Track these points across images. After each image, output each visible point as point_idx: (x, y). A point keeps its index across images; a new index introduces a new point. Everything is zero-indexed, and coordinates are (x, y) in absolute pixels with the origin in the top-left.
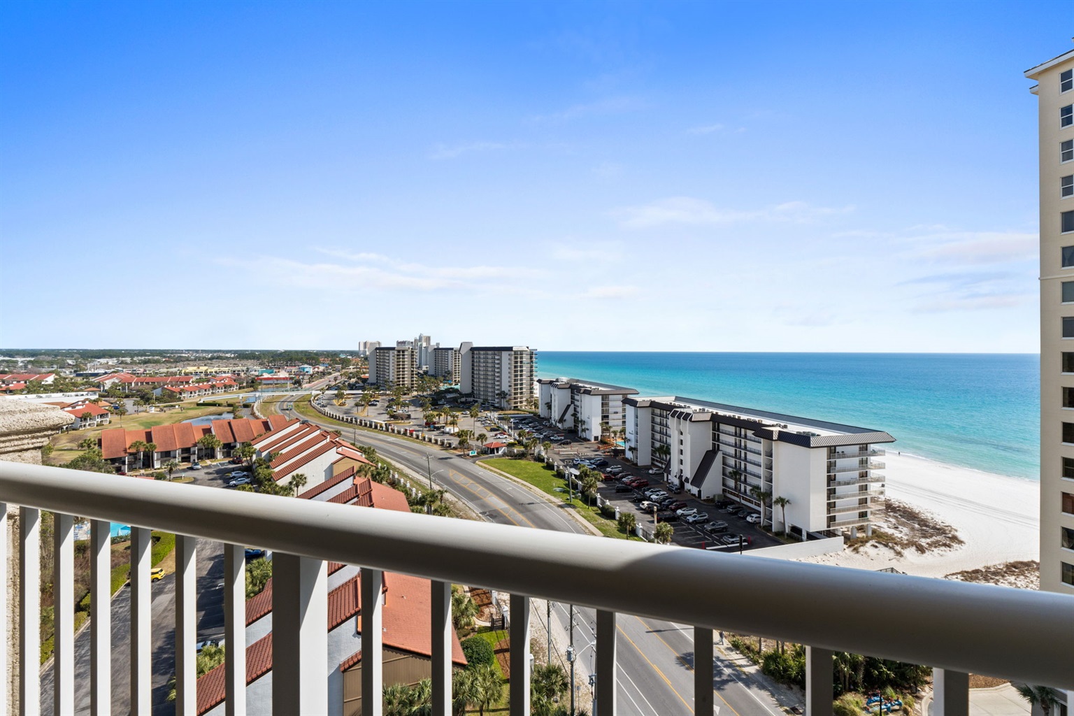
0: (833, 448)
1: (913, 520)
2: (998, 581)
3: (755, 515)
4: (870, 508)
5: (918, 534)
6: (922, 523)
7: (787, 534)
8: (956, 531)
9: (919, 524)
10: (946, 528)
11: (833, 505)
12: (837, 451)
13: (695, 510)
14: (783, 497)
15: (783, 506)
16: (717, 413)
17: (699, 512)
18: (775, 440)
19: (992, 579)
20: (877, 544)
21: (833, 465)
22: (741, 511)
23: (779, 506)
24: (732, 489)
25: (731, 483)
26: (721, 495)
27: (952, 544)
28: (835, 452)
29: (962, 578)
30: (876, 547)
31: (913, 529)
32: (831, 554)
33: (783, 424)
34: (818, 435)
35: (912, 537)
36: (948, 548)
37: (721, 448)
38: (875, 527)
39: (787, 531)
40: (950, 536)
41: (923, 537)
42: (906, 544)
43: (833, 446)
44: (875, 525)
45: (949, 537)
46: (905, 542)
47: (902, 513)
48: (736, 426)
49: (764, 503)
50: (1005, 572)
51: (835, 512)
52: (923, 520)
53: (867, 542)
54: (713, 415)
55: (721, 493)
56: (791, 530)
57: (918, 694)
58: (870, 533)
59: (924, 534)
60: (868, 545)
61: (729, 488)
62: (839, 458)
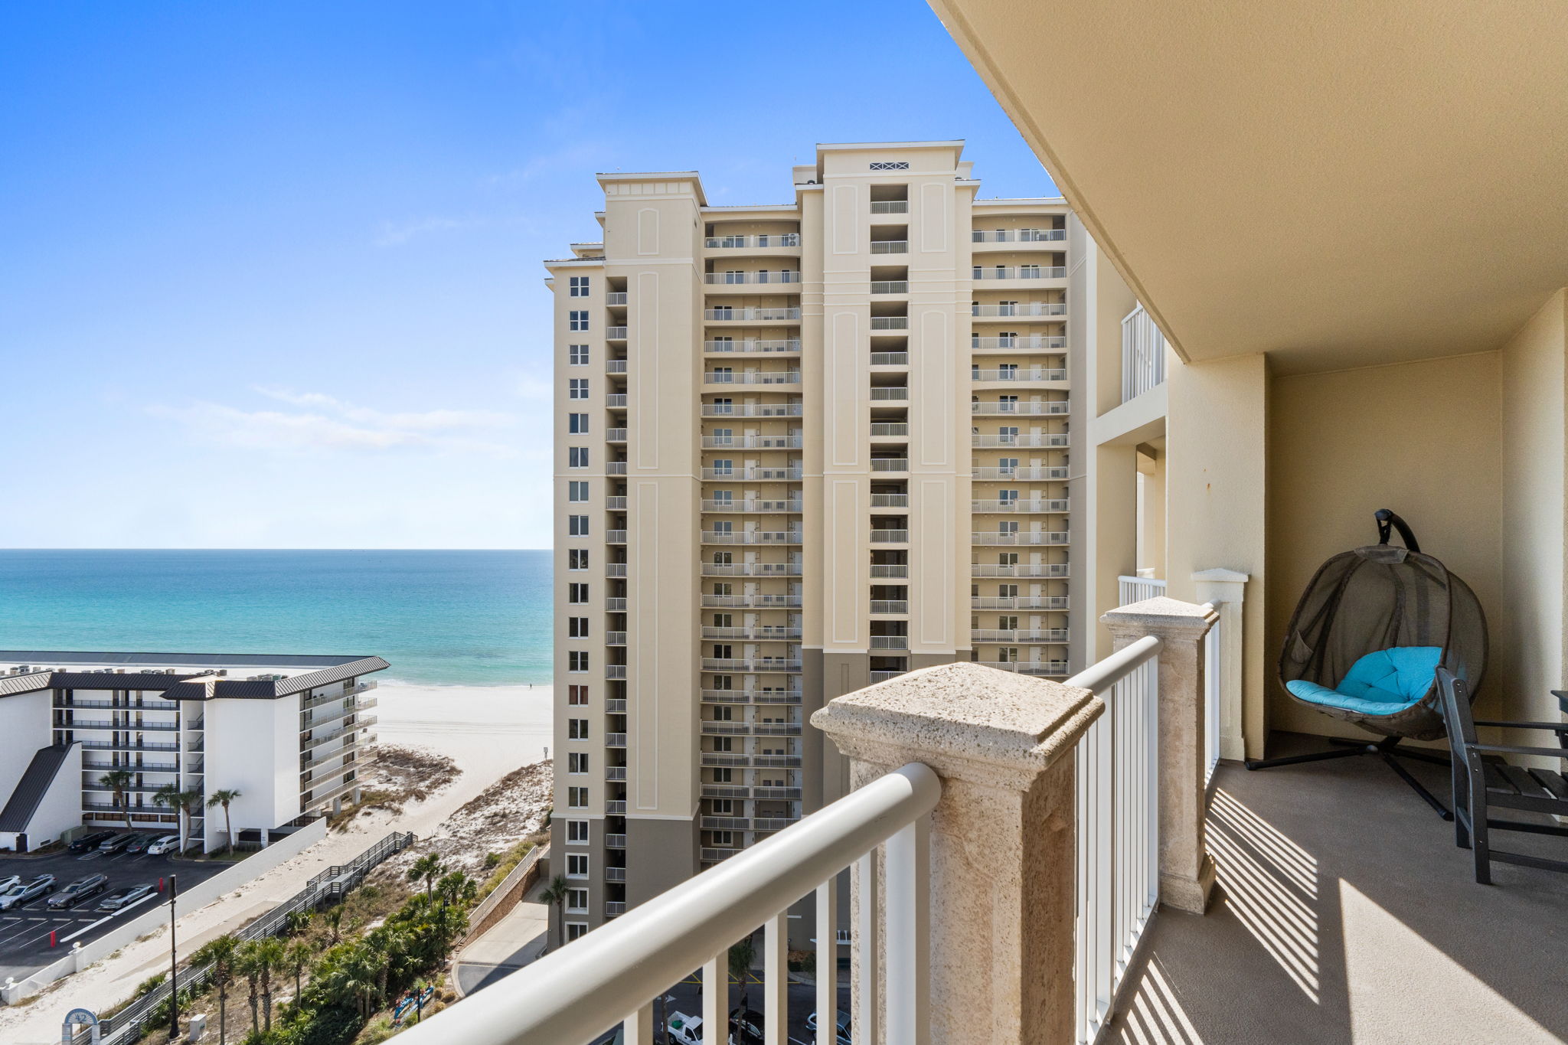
0: (308, 692)
1: (407, 763)
2: (498, 800)
3: (165, 839)
4: (359, 764)
5: (414, 779)
6: (418, 764)
7: (234, 847)
8: (453, 761)
9: (414, 767)
10: (443, 761)
11: (307, 777)
12: (313, 695)
13: (15, 879)
14: (224, 789)
15: (226, 804)
16: (61, 670)
17: (23, 881)
18: (211, 698)
19: (492, 801)
20: (370, 810)
21: (308, 717)
22: (130, 845)
23: (219, 806)
24: (108, 808)
25: (106, 797)
26: (81, 827)
27: (452, 777)
28: (310, 698)
29: (467, 812)
30: (369, 814)
31: (408, 775)
32: (308, 849)
33: (218, 670)
34: (284, 677)
35: (410, 785)
36: (448, 784)
37: (75, 737)
38: (364, 789)
39: (233, 843)
40: (448, 768)
41: (421, 781)
42: (404, 797)
43: (306, 690)
44: (363, 786)
45: (447, 771)
46: (403, 794)
47: (393, 760)
48: (115, 689)
49: (188, 812)
50: (503, 789)
51: (312, 786)
52: (418, 760)
53: (357, 812)
54: (54, 676)
55: (80, 823)
56: (240, 839)
57: (447, 967)
58: (358, 800)
59: (422, 776)
60: (359, 815)
61: (100, 808)
62: (317, 705)
